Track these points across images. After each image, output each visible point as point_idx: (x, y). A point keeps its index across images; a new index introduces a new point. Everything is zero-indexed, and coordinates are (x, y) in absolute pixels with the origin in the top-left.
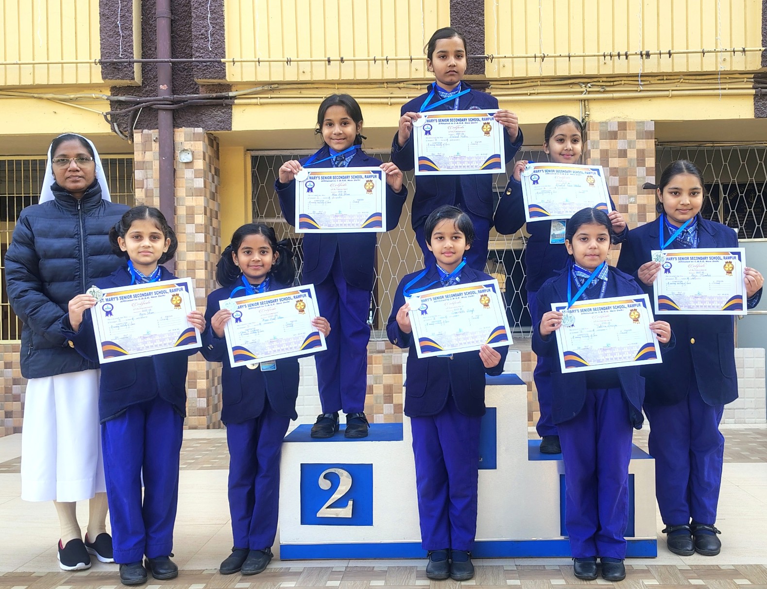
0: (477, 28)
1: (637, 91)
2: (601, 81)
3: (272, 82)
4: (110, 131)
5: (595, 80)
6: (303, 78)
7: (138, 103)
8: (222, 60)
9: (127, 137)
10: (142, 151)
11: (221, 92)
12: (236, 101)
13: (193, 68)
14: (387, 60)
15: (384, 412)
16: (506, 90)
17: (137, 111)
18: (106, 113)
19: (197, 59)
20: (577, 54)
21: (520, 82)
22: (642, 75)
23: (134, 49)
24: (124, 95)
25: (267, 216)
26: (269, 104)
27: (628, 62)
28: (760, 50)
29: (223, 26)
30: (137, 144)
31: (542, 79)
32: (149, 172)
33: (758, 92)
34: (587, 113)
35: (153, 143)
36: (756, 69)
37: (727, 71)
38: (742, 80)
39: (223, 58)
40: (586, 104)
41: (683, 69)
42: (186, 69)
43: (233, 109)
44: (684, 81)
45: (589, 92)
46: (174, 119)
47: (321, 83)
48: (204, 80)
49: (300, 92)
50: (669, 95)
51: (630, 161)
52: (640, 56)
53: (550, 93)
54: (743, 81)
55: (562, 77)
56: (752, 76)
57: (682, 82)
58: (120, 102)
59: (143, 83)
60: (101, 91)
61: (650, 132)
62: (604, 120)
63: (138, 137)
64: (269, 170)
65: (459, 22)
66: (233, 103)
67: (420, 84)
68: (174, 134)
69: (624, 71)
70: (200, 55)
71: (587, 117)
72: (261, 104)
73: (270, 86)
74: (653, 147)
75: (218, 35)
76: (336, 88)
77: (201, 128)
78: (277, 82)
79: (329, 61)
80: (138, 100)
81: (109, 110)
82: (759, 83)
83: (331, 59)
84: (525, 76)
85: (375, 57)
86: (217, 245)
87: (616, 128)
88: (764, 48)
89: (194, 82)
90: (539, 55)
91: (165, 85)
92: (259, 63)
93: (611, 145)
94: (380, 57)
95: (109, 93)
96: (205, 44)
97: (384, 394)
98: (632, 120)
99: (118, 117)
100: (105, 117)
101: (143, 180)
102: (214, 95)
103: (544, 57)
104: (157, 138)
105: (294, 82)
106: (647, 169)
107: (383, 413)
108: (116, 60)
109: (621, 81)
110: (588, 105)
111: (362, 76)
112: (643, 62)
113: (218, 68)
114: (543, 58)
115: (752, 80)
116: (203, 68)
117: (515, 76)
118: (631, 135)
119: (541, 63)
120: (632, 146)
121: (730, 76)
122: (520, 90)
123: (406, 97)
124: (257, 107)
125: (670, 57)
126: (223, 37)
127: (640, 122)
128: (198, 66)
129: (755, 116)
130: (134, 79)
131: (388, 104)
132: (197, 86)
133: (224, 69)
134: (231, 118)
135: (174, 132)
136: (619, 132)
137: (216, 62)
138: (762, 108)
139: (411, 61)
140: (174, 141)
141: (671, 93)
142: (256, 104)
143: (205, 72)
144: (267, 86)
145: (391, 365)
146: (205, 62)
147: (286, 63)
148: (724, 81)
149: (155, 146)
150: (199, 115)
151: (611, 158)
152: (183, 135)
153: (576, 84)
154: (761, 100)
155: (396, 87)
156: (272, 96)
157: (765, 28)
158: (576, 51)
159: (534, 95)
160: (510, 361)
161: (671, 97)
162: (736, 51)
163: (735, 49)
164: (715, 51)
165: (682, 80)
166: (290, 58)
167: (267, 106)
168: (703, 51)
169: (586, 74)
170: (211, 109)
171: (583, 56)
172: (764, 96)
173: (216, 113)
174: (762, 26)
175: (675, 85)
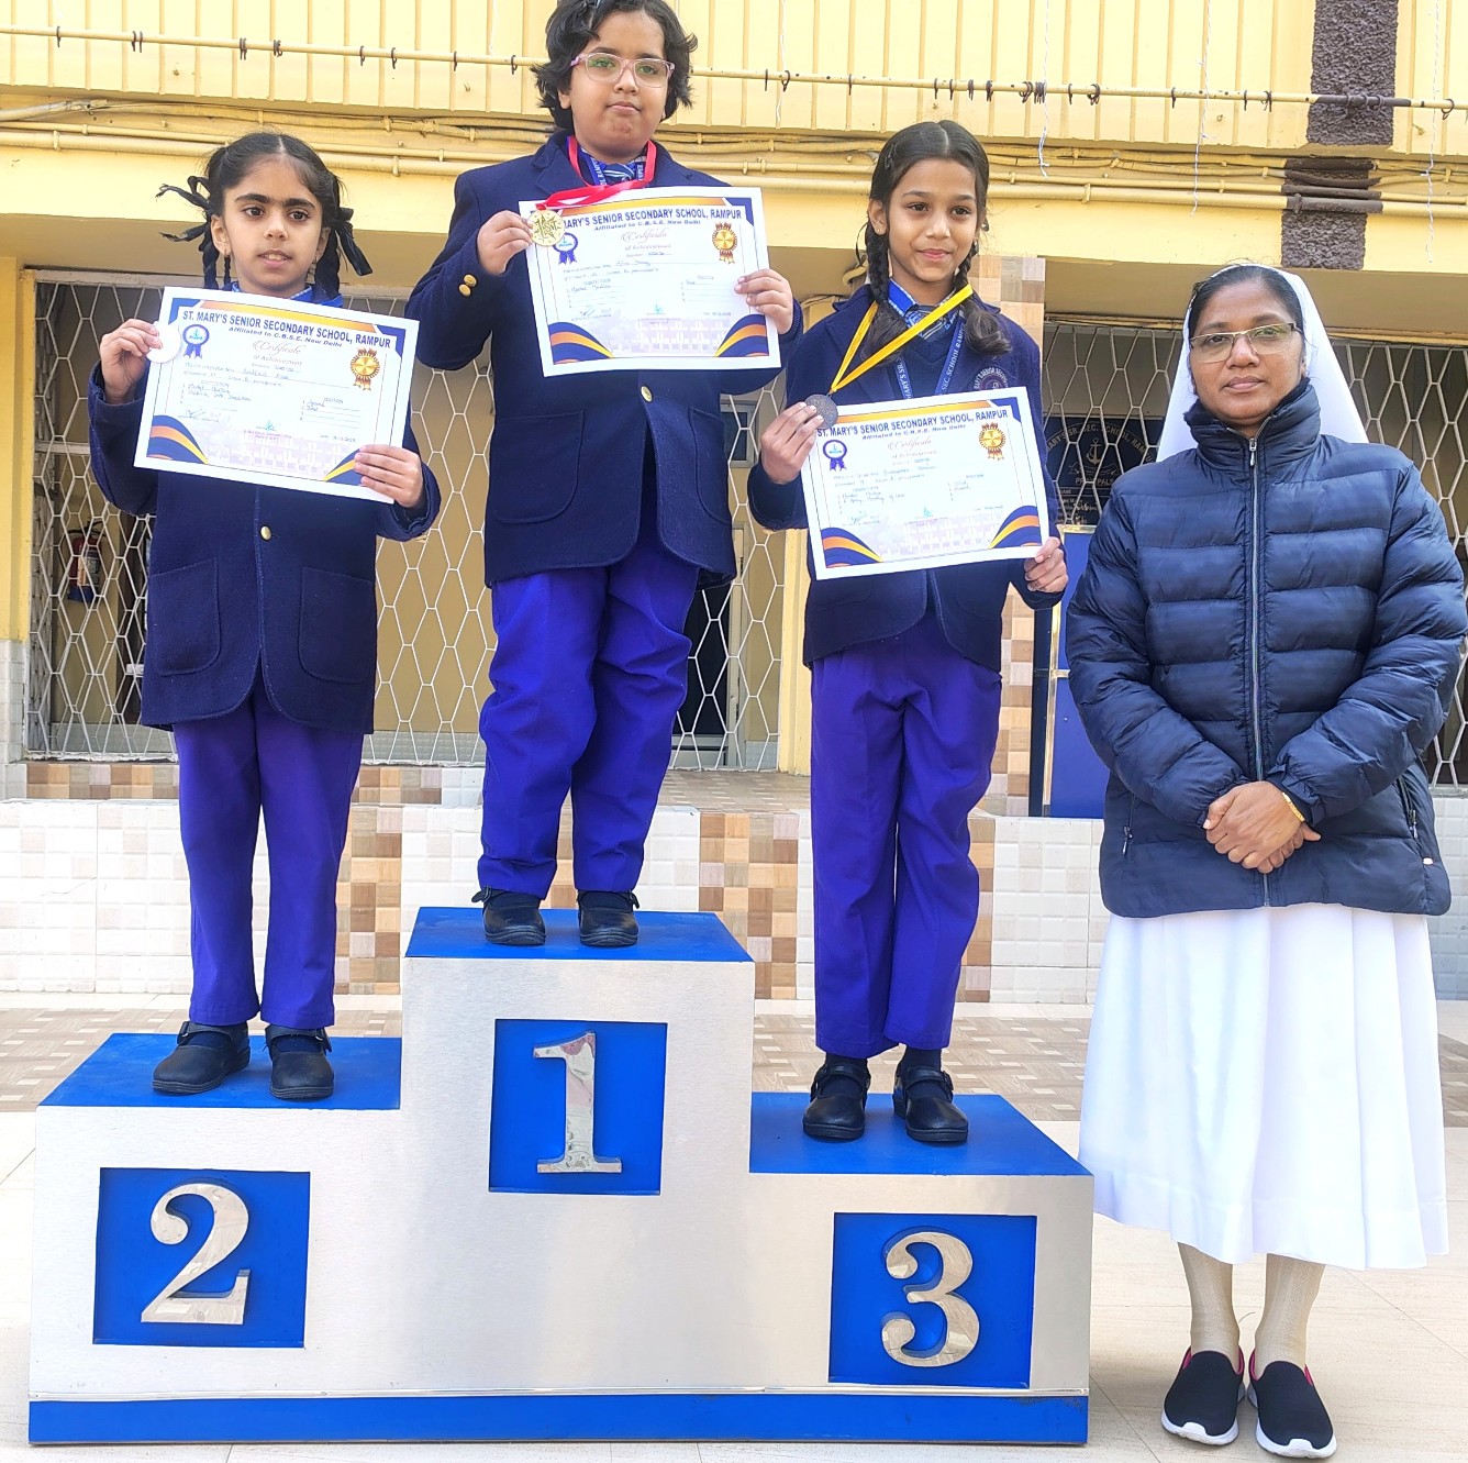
1: (1009, 181)
3: (93, 93)
6: (173, 88)
14: (393, 57)
15: (351, 953)
20: (868, 80)
21: (724, 139)
22: (1023, 142)
26: (83, 149)
27: (992, 108)
28: (1307, 99)
31: (780, 135)
33: (1294, 203)
36: (1293, 147)
37: (1225, 146)
38: (1258, 171)
41: (1123, 136)
44: (1121, 165)
47: (220, 106)
49: (166, 125)
50: (1085, 196)
52: (1021, 95)
53: (798, 171)
54: (1260, 175)
55: (827, 134)
56: (1282, 163)
57: (1116, 167)
61: (1036, 285)
64: (81, 323)
67: (475, 127)
69: (980, 130)
72: (62, 149)
73: (87, 103)
74: (1041, 321)
76: (261, 120)
78: (107, 95)
79: (243, 49)
82: (1297, 180)
83: (247, 43)
84: (738, 125)
85: (362, 47)
88: (1316, 97)
90: (777, 74)
92: (59, 39)
94: (377, 50)
97: (352, 906)
98: (992, 253)
103: (789, 80)
105: (149, 98)
107: (347, 955)
111: (327, 92)
112: (1028, 111)
114: (786, 81)
115: (1282, 173)
117: (714, 124)
118: (990, 288)
119: (778, 93)
121: (1229, 160)
122: (725, 158)
123: (437, 159)
124: (52, 151)
125: (1093, 102)
127: (1012, 259)
129: (1283, 262)
131: (391, 172)
138: (1300, 242)
139: (456, 65)
141: (1088, 192)
142: (50, 148)
144: (80, 102)
145: (373, 834)
147: (130, 43)
148: (1214, 172)
153: (863, 153)
154: (1299, 224)
155: (414, 131)
156: (92, 129)
157: (1321, 47)
158: (868, 68)
159: (759, 174)
160: (671, 835)
161: (1087, 203)
162: (1250, 99)
163: (1248, 95)
164: (1201, 96)
165: (1117, 160)
166: (141, 34)
167: (77, 153)
168: (1172, 92)
169: (888, 129)
171: (884, 85)
172: (1306, 212)
174: (1315, 41)
175: (1101, 174)
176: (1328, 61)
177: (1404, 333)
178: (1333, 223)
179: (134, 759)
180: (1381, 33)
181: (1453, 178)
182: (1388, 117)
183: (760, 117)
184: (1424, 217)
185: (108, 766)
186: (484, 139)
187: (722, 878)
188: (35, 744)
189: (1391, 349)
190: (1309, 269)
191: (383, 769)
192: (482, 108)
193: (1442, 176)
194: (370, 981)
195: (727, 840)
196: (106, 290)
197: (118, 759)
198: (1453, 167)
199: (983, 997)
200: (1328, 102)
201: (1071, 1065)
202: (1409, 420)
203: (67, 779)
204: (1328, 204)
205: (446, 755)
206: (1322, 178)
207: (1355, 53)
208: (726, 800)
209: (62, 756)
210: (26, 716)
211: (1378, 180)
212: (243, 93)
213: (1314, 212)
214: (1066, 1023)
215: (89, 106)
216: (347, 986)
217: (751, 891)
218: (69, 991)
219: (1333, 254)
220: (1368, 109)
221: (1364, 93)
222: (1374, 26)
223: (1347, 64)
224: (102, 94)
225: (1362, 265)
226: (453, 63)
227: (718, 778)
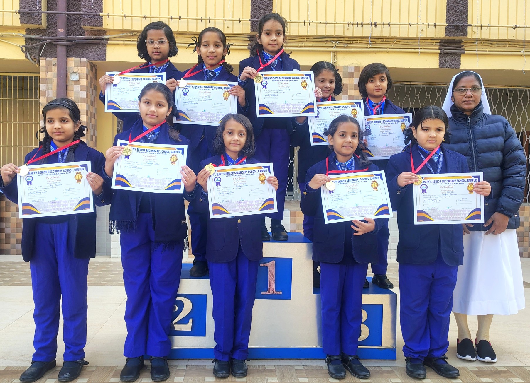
0: (268, 2)
1: (367, 47)
2: (345, 40)
4: (24, 58)
5: (341, 39)
7: (43, 40)
8: (101, 14)
9: (35, 62)
10: (45, 72)
11: (99, 35)
12: (109, 42)
13: (81, 19)
14: (209, 20)
17: (43, 45)
18: (22, 46)
19: (84, 13)
20: (331, 22)
21: (294, 38)
22: (371, 37)
23: (42, 5)
24: (34, 34)
26: (131, 45)
27: (363, 29)
28: (445, 25)
30: (42, 67)
31: (308, 37)
32: (50, 86)
33: (442, 52)
34: (335, 60)
35: (53, 67)
36: (441, 37)
37: (424, 37)
38: (432, 43)
39: (101, 13)
40: (335, 55)
41: (397, 35)
42: (76, 19)
43: (107, 47)
44: (396, 43)
45: (337, 47)
46: (67, 51)
48: (88, 27)
50: (387, 51)
52: (370, 25)
53: (313, 46)
54: (433, 45)
55: (320, 36)
56: (439, 41)
57: (395, 43)
58: (32, 39)
59: (47, 27)
60: (19, 31)
62: (346, 65)
63: (43, 62)
66: (107, 43)
67: (230, 37)
68: (67, 61)
69: (360, 35)
70: (86, 10)
71: (335, 63)
72: (126, 45)
77: (86, 59)
78: (137, 31)
80: (44, 38)
81: (24, 44)
82: (443, 46)
83: (173, 17)
84: (297, 35)
85: (201, 18)
86: (94, 135)
87: (353, 71)
88: (447, 24)
89: (81, 28)
90: (307, 22)
91: (62, 29)
92: (125, 17)
93: (349, 81)
94: (205, 18)
95: (24, 33)
96: (89, 3)
99: (29, 49)
100: (22, 48)
101: (46, 91)
102: (95, 37)
103: (310, 23)
104: (55, 64)
108: (30, 11)
109: (358, 40)
110: (336, 55)
111: (192, 29)
112: (372, 29)
113: (98, 19)
115: (439, 44)
116: (88, 19)
117: (291, 34)
119: (307, 26)
121: (425, 41)
122: (293, 43)
124: (123, 46)
125: (389, 27)
128: (84, 17)
129: (439, 67)
130: (41, 24)
132: (83, 31)
133: (102, 20)
134: (106, 53)
135: (67, 60)
136: (355, 73)
137: (97, 15)
138: (444, 62)
140: (67, 66)
141: (388, 50)
142: (122, 45)
143: (89, 22)
144: (130, 33)
146: (89, 15)
147: (143, 18)
148: (421, 44)
149: (54, 69)
150: (84, 49)
151: (349, 89)
152: (73, 63)
153: (330, 41)
154: (443, 57)
156: (133, 40)
158: (330, 20)
159: (302, 47)
161: (388, 53)
163: (430, 24)
164: (417, 25)
165: (395, 42)
166: (146, 15)
167: (129, 46)
168: (410, 24)
169: (336, 35)
170: (93, 46)
171: (335, 24)
172: (445, 54)
173: (95, 49)
174: (447, 10)
175: (391, 45)
176: (450, 15)
178: (452, 56)
181: (483, 44)
182: (466, 29)
183: (303, 33)
184: (475, 55)
186: (232, 40)
187: (296, 227)
190: (446, 69)
193: (481, 44)
195: (297, 218)
198: (483, 42)
200: (451, 26)
204: (451, 52)
206: (449, 45)
207: (458, 13)
208: (296, 208)
211: (464, 45)
213: (448, 54)
215: (132, 34)
219: (453, 64)
220: (461, 27)
221: (460, 23)
222: (462, 6)
223: (455, 16)
224: (135, 31)
225: (460, 67)
226: (224, 21)
227: (293, 202)
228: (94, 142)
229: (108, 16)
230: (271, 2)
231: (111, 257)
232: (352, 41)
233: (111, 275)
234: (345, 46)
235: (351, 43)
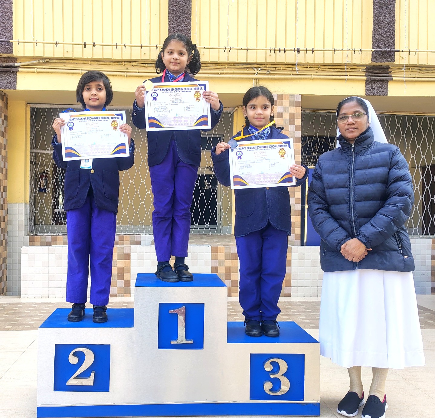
0: (186, 28)
1: (291, 74)
2: (267, 67)
3: (45, 58)
5: (264, 66)
6: (67, 56)
8: (11, 41)
11: (9, 63)
12: (20, 70)
14: (125, 46)
16: (205, 70)
20: (252, 49)
21: (214, 65)
25: (40, 149)
26: (43, 72)
27: (285, 55)
28: (371, 51)
29: (12, 18)
31: (229, 64)
33: (369, 78)
36: (368, 63)
37: (349, 63)
38: (358, 70)
39: (11, 39)
40: (257, 82)
41: (321, 61)
43: (18, 75)
44: (321, 69)
45: (259, 74)
47: (79, 60)
49: (65, 65)
51: (285, 120)
52: (293, 51)
53: (234, 73)
54: (359, 71)
55: (241, 63)
56: (365, 68)
57: (320, 70)
61: (299, 102)
64: (42, 118)
65: (174, 23)
66: (18, 71)
67: (147, 64)
69: (283, 61)
72: (37, 72)
74: (300, 112)
75: (8, 24)
76: (90, 64)
79: (85, 45)
82: (369, 72)
83: (86, 43)
84: (217, 61)
85: (117, 44)
86: (4, 167)
88: (373, 50)
90: (228, 48)
92: (36, 44)
94: (120, 44)
97: (117, 273)
98: (287, 94)
102: (5, 64)
103: (231, 49)
105: (61, 58)
106: (296, 126)
107: (116, 287)
109: (280, 67)
111: (107, 56)
112: (295, 56)
113: (8, 46)
114: (230, 49)
115: (365, 70)
117: (211, 61)
118: (286, 103)
119: (228, 53)
120: (286, 111)
121: (351, 67)
122: (213, 70)
123: (137, 72)
124: (35, 73)
125: (313, 53)
126: (12, 25)
127: (292, 95)
129: (366, 94)
131: (125, 76)
133: (12, 47)
134: (16, 81)
136: (278, 101)
137: (6, 41)
138: (370, 89)
141: (312, 77)
144: (42, 60)
145: (123, 254)
147: (55, 44)
148: (347, 70)
153: (251, 68)
154: (370, 84)
155: (130, 65)
156: (45, 67)
157: (375, 36)
158: (252, 46)
159: (223, 74)
160: (203, 253)
161: (312, 80)
162: (356, 51)
164: (342, 50)
165: (320, 68)
166: (58, 42)
167: (41, 73)
168: (334, 50)
169: (258, 61)
170: (2, 74)
171: (256, 50)
172: (372, 81)
173: (5, 77)
174: (373, 35)
175: (315, 72)
176: (376, 40)
177: (400, 112)
178: (379, 83)
179: (58, 234)
180: (391, 32)
181: (412, 70)
182: (393, 55)
183: (223, 59)
184: (403, 81)
185: (51, 237)
186: (149, 67)
187: (217, 264)
188: (31, 231)
189: (396, 117)
190: (373, 96)
191: (125, 236)
192: (148, 58)
193: (409, 70)
194: (123, 294)
195: (219, 254)
196: (49, 109)
197: (53, 234)
198: (412, 68)
199: (289, 295)
200: (377, 51)
201: (314, 314)
202: (402, 136)
203: (40, 240)
204: (378, 78)
205: (141, 232)
206: (376, 71)
207: (384, 38)
208: (218, 243)
209: (38, 234)
210: (29, 223)
211: (391, 72)
212: (85, 56)
213: (374, 80)
214: (312, 302)
215: (44, 61)
216: (116, 295)
217: (225, 267)
218: (42, 297)
219: (380, 92)
220: (388, 53)
221: (386, 48)
222: (389, 30)
223: (382, 41)
224: (48, 58)
225: (388, 94)
226: (141, 47)
227: (215, 237)
228: (4, 175)
229: (19, 42)
230: (190, 27)
231: (21, 297)
232: (275, 67)
233: (18, 317)
234: (268, 73)
235: (274, 70)
